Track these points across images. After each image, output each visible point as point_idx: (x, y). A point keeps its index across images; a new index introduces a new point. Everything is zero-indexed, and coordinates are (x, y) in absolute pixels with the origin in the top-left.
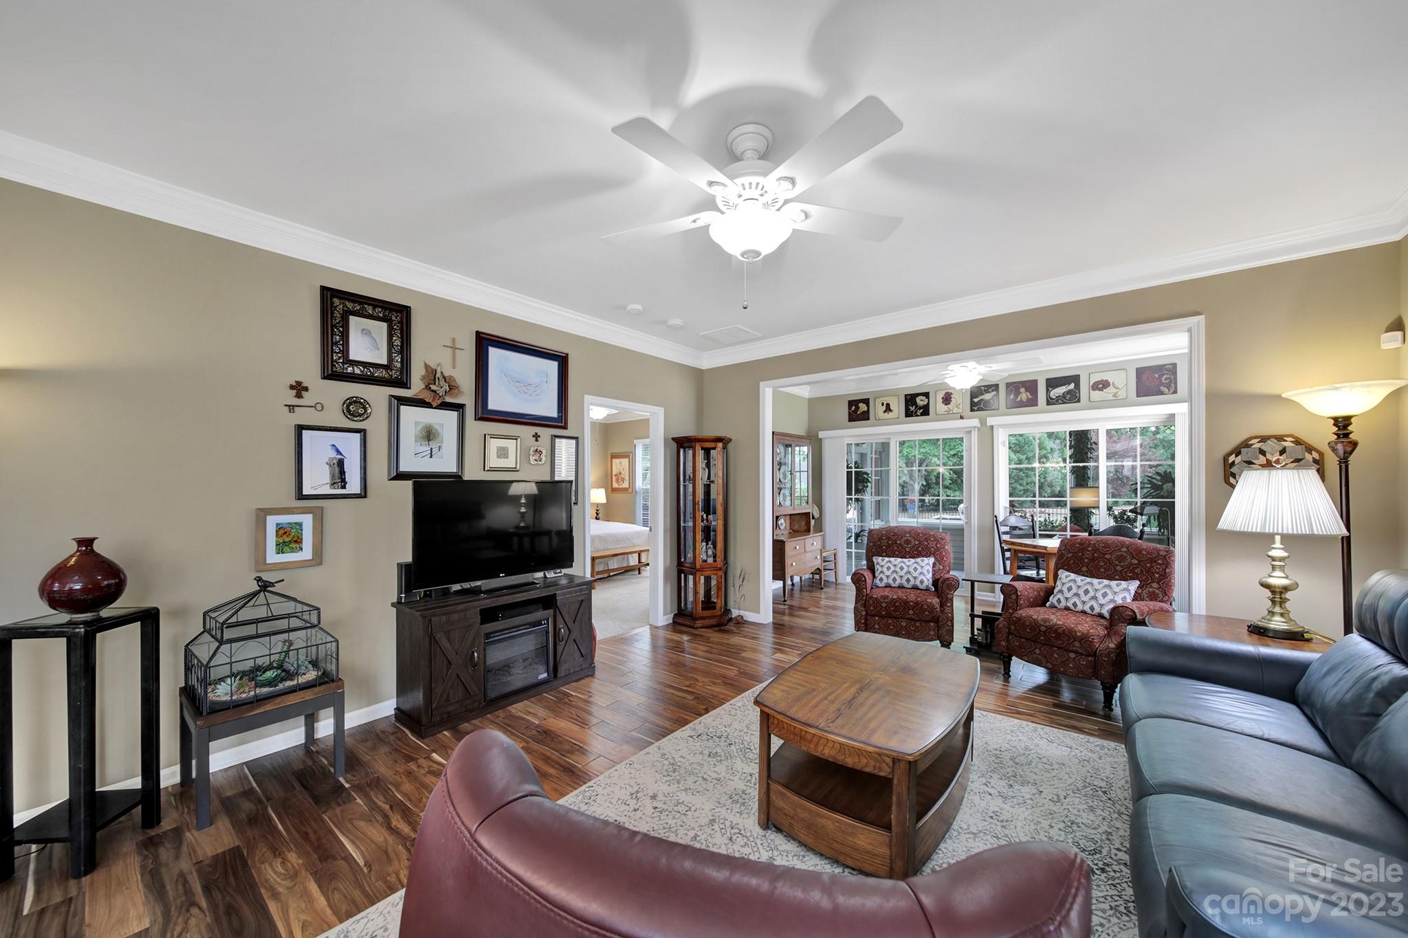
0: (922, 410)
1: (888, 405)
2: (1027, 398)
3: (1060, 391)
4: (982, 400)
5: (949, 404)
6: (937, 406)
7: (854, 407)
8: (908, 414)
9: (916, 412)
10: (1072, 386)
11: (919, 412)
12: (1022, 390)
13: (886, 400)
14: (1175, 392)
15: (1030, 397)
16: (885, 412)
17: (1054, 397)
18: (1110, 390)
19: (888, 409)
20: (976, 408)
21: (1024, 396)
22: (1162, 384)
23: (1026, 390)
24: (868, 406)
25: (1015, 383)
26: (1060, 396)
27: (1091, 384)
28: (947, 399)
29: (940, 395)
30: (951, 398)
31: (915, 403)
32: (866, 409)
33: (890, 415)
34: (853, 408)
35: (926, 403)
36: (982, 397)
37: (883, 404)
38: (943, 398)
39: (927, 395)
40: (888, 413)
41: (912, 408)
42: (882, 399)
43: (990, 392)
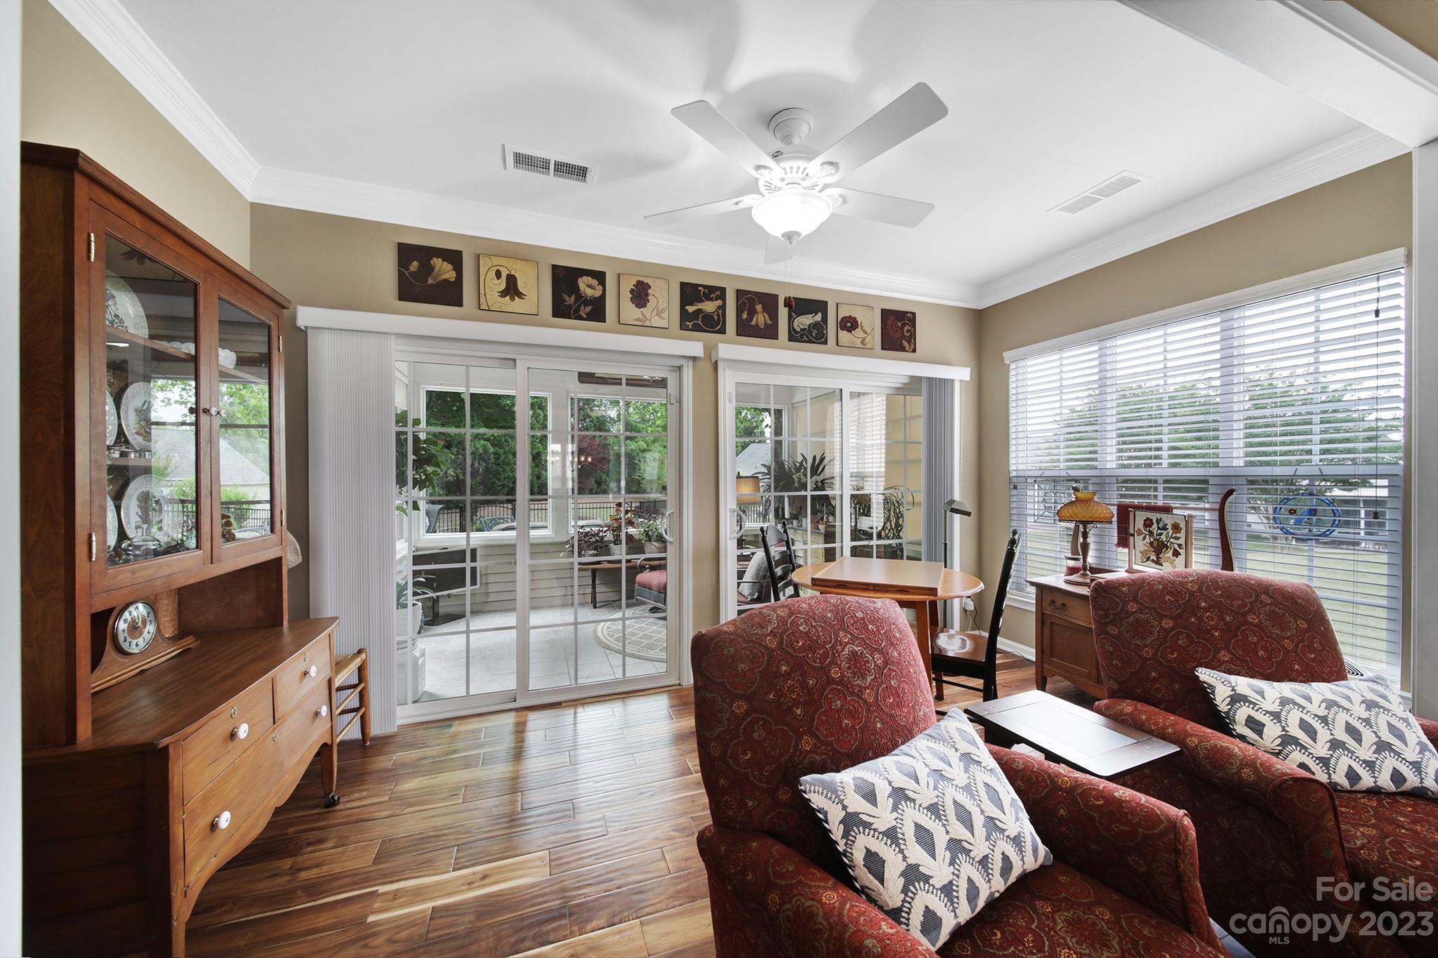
0: (589, 309)
1: (512, 280)
2: (766, 323)
3: (805, 321)
4: (700, 311)
5: (645, 306)
6: (618, 302)
7: (415, 264)
8: (560, 311)
9: (577, 310)
10: (819, 317)
11: (584, 311)
12: (759, 307)
13: (508, 266)
14: (914, 351)
15: (769, 322)
16: (504, 294)
17: (798, 329)
18: (858, 333)
19: (512, 289)
20: (690, 324)
21: (761, 319)
22: (904, 337)
23: (764, 310)
24: (458, 268)
25: (749, 292)
26: (805, 329)
27: (839, 320)
28: (640, 295)
29: (628, 285)
30: (647, 295)
31: (576, 290)
32: (451, 275)
33: (516, 305)
34: (414, 266)
35: (598, 293)
36: (701, 306)
37: (498, 275)
38: (632, 291)
39: (600, 277)
40: (512, 299)
41: (570, 300)
42: (497, 261)
43: (712, 300)
